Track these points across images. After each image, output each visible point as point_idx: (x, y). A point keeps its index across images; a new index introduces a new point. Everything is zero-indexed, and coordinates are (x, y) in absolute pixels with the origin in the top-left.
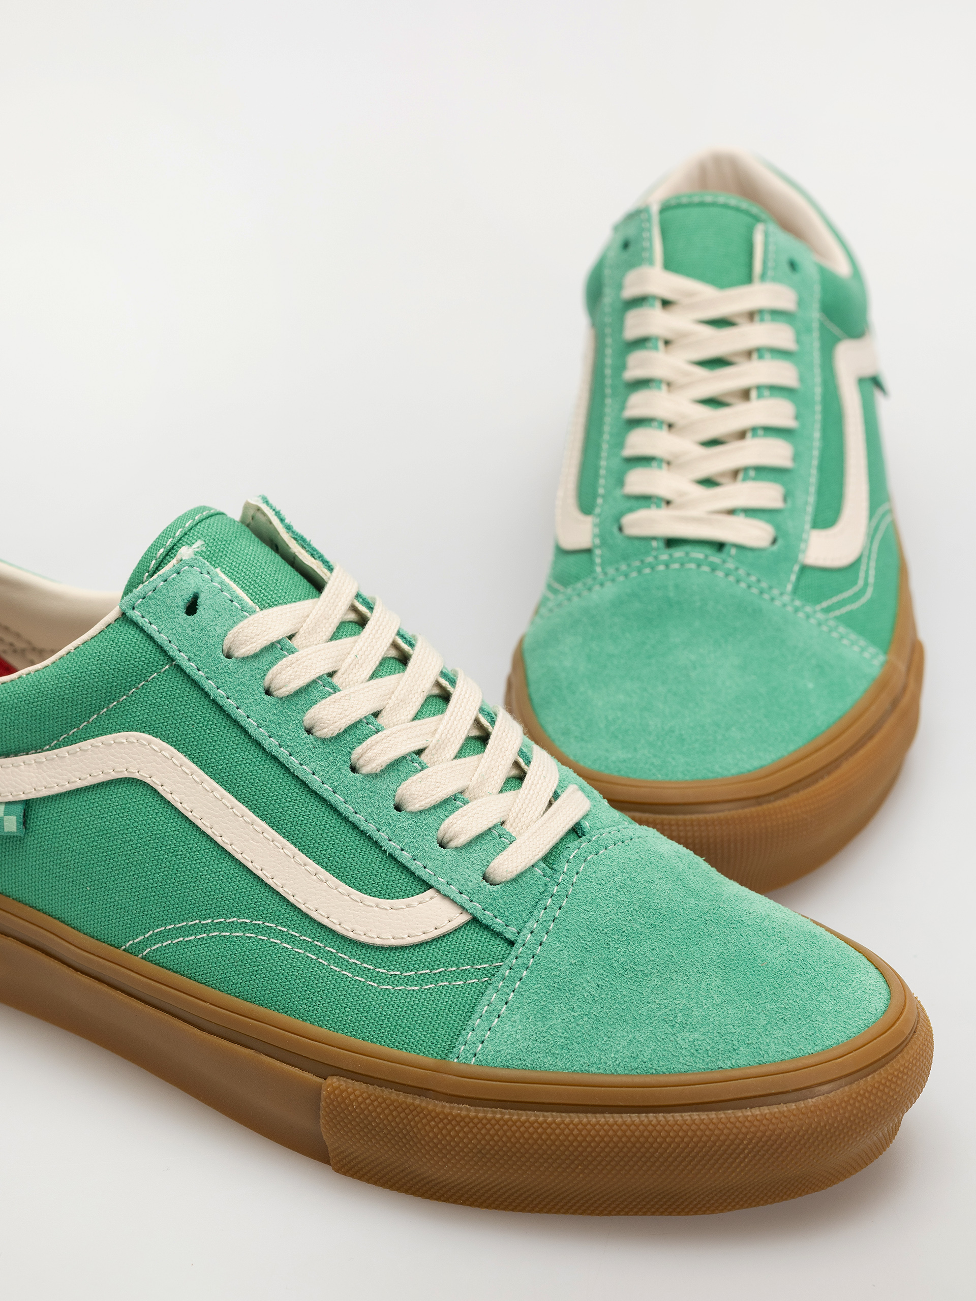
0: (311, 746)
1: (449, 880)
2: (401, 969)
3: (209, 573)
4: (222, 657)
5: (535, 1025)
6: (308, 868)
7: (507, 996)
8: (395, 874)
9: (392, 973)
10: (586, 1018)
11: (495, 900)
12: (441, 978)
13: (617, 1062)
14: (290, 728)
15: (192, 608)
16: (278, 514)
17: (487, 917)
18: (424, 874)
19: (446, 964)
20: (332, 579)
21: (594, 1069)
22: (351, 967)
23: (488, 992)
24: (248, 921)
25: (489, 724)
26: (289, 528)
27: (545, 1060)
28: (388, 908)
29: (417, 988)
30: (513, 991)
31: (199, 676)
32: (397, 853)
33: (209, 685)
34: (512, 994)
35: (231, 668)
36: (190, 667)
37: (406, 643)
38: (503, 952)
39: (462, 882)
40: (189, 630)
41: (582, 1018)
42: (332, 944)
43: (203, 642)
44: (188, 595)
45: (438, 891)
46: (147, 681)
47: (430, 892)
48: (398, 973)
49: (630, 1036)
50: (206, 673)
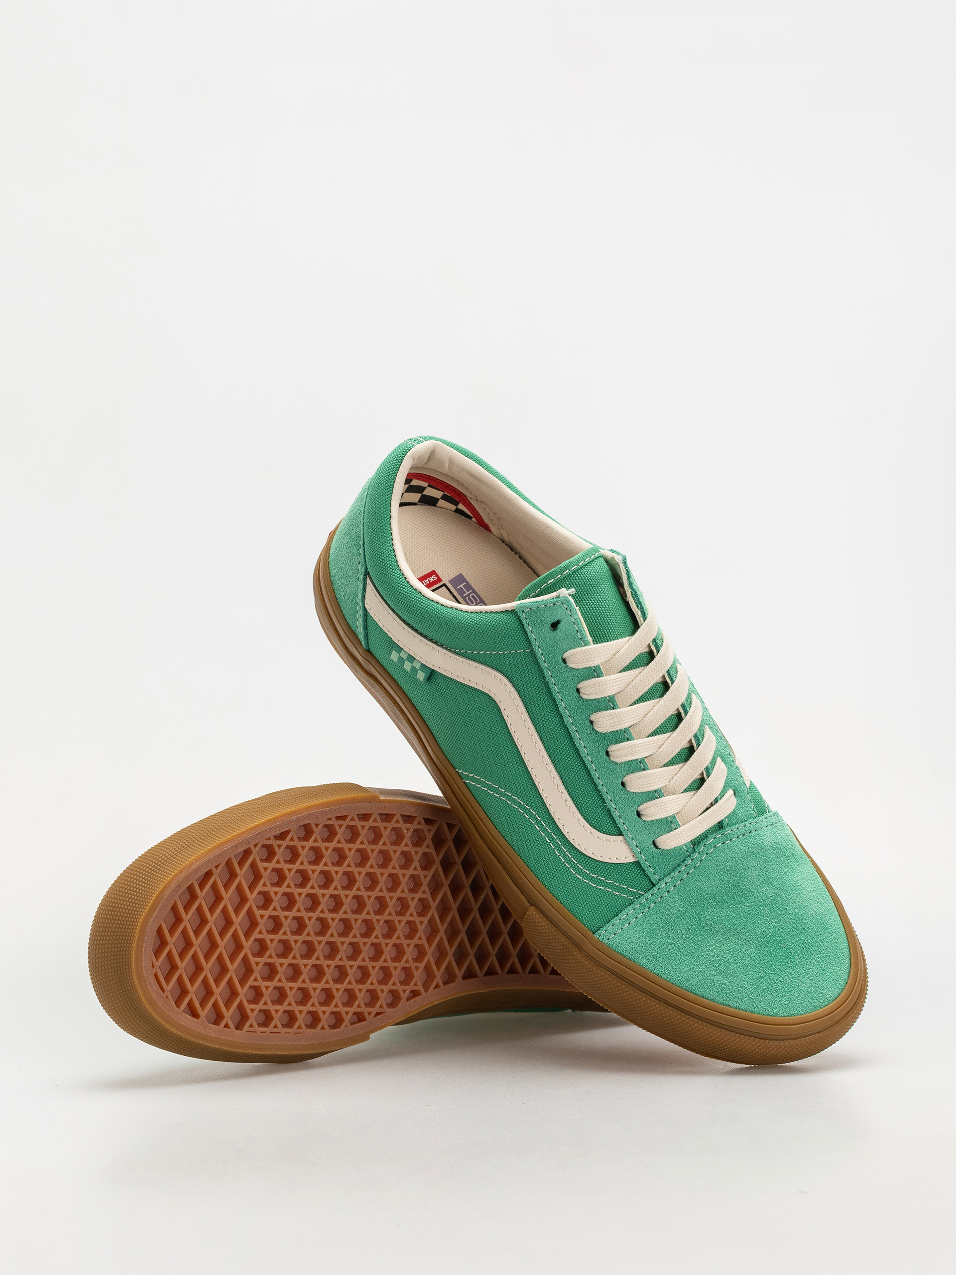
0: (589, 732)
1: (634, 837)
2: (590, 871)
3: (571, 611)
4: (561, 661)
5: (645, 938)
6: (563, 795)
7: (638, 915)
8: (607, 819)
9: (585, 871)
10: (673, 946)
11: (654, 857)
12: (609, 886)
13: (678, 979)
14: (582, 717)
15: (555, 625)
16: (628, 572)
17: (645, 865)
18: (623, 828)
19: (615, 880)
20: (644, 624)
21: (664, 977)
22: (565, 856)
23: (629, 908)
24: (522, 803)
25: (695, 745)
26: (631, 584)
27: (642, 960)
28: (596, 837)
29: (594, 885)
30: (642, 913)
31: (544, 666)
32: (612, 810)
33: (548, 674)
34: (641, 914)
35: (563, 670)
36: (541, 658)
37: (669, 678)
38: (646, 887)
39: (640, 841)
40: (548, 639)
41: (671, 944)
42: (561, 839)
43: (553, 649)
44: (555, 620)
45: (625, 839)
46: (516, 651)
47: (621, 838)
48: (588, 872)
49: (692, 966)
50: (549, 666)
